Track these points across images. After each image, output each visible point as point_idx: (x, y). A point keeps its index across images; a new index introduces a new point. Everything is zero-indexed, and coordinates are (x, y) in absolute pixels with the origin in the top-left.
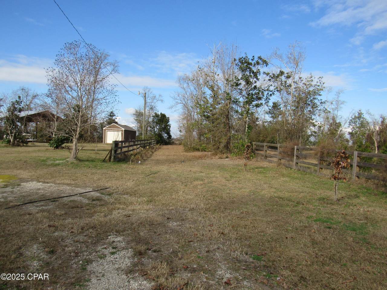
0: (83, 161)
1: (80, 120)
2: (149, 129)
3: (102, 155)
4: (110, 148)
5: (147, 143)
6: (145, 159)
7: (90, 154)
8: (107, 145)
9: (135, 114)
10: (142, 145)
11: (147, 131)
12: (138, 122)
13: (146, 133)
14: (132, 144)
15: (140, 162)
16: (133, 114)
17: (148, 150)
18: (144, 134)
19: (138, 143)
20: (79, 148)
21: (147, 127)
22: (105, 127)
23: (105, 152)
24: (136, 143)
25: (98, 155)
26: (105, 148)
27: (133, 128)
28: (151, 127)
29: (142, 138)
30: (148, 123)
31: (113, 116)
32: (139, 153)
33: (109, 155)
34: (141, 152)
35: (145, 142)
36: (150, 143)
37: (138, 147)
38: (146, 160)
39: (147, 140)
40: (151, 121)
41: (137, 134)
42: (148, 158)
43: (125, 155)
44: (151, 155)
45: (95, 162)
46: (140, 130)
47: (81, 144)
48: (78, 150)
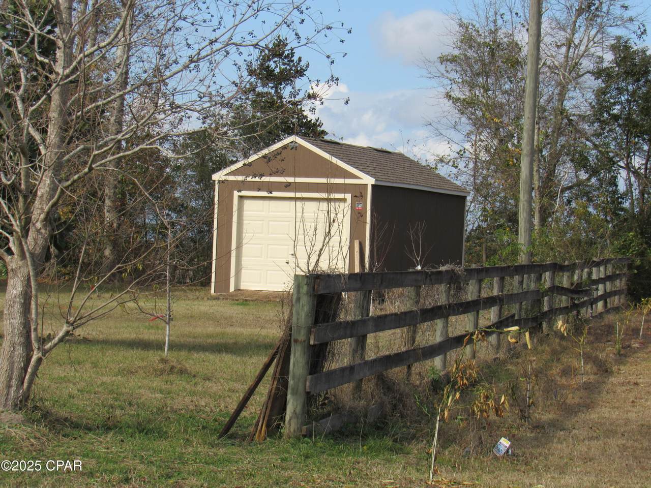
0: (76, 426)
1: (54, 115)
2: (566, 173)
3: (214, 388)
4: (275, 333)
5: (556, 289)
6: (547, 417)
7: (121, 372)
8: (240, 308)
9: (453, 60)
10: (514, 309)
11: (553, 197)
12: (479, 125)
13: (545, 213)
14: (442, 300)
15: (505, 443)
16: (443, 60)
17: (565, 349)
18: (531, 215)
19: (484, 295)
20: (46, 333)
21: (555, 159)
22: (222, 163)
23: (228, 358)
24: (470, 293)
25: (179, 383)
26: (230, 330)
27: (444, 171)
28: (581, 162)
29: (515, 253)
30: (559, 131)
31: (286, 77)
32: (491, 371)
33: (264, 389)
34: (504, 362)
35: (539, 278)
36: (577, 290)
37: (483, 323)
38: (555, 425)
39: (557, 268)
40: (585, 109)
41: (473, 218)
42: (570, 411)
43: (386, 385)
44: (587, 387)
45: (163, 435)
46: (497, 182)
47: (65, 299)
48: (43, 341)
